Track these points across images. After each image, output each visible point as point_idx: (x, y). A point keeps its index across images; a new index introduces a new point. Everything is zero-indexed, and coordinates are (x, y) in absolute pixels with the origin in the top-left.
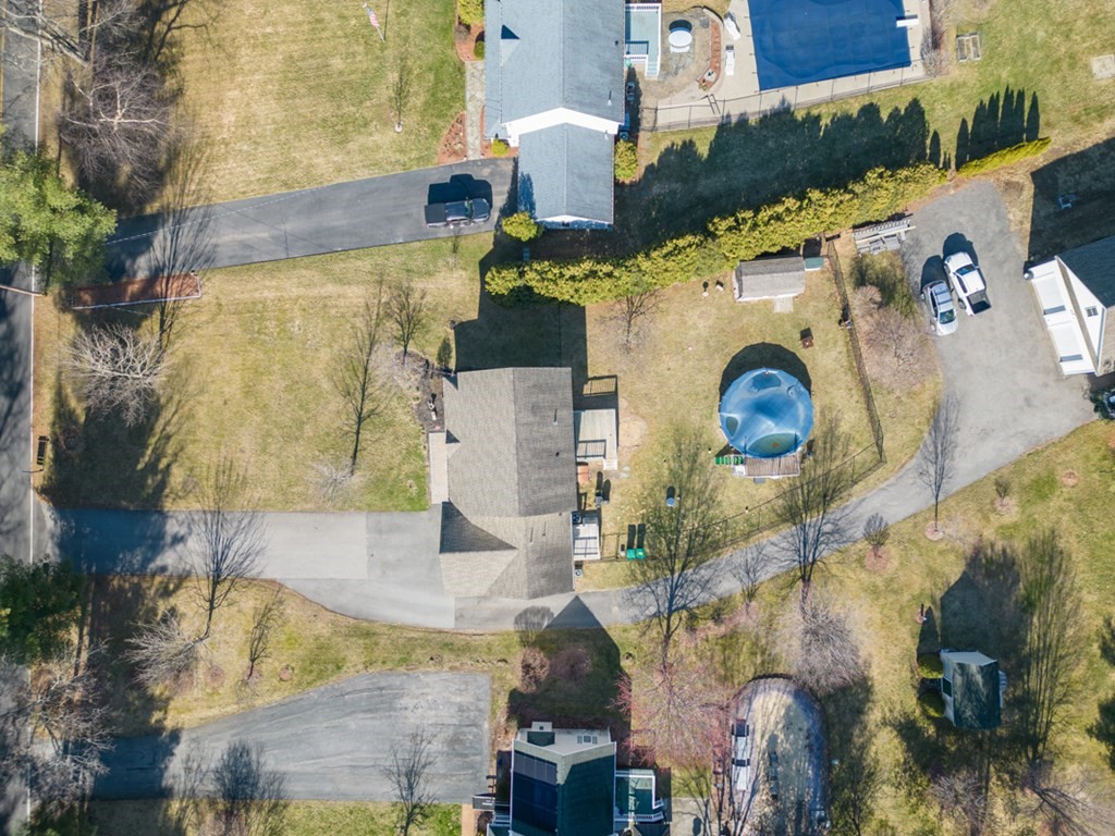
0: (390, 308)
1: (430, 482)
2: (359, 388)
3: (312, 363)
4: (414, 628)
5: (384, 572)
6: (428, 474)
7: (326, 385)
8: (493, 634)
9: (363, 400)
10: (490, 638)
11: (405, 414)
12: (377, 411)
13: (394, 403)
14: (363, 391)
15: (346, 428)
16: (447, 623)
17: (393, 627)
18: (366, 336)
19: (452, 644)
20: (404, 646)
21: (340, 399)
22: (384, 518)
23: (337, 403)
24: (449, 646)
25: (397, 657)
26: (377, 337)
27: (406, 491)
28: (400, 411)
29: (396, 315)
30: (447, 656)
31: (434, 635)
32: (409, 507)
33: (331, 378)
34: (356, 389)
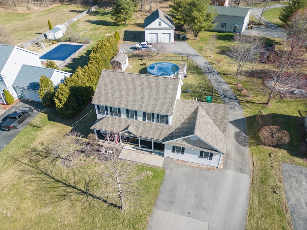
0: (33, 160)
1: (148, 165)
2: (66, 188)
3: (24, 215)
4: (251, 201)
5: (204, 209)
6: (143, 164)
7: (47, 210)
8: (252, 157)
9: (75, 188)
10: (255, 158)
11: (99, 167)
12: (88, 181)
13: (89, 171)
14: (70, 186)
15: (86, 204)
16: (245, 180)
17: (251, 215)
18: (38, 176)
19: (261, 178)
20: (266, 209)
21: (63, 203)
22: (163, 197)
23: (64, 206)
24: (263, 181)
25: (277, 217)
26: (44, 170)
27: (148, 178)
28: (96, 169)
29: (41, 158)
30: (271, 182)
31: (256, 188)
32: (160, 180)
33: (45, 205)
34: (65, 190)
